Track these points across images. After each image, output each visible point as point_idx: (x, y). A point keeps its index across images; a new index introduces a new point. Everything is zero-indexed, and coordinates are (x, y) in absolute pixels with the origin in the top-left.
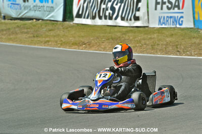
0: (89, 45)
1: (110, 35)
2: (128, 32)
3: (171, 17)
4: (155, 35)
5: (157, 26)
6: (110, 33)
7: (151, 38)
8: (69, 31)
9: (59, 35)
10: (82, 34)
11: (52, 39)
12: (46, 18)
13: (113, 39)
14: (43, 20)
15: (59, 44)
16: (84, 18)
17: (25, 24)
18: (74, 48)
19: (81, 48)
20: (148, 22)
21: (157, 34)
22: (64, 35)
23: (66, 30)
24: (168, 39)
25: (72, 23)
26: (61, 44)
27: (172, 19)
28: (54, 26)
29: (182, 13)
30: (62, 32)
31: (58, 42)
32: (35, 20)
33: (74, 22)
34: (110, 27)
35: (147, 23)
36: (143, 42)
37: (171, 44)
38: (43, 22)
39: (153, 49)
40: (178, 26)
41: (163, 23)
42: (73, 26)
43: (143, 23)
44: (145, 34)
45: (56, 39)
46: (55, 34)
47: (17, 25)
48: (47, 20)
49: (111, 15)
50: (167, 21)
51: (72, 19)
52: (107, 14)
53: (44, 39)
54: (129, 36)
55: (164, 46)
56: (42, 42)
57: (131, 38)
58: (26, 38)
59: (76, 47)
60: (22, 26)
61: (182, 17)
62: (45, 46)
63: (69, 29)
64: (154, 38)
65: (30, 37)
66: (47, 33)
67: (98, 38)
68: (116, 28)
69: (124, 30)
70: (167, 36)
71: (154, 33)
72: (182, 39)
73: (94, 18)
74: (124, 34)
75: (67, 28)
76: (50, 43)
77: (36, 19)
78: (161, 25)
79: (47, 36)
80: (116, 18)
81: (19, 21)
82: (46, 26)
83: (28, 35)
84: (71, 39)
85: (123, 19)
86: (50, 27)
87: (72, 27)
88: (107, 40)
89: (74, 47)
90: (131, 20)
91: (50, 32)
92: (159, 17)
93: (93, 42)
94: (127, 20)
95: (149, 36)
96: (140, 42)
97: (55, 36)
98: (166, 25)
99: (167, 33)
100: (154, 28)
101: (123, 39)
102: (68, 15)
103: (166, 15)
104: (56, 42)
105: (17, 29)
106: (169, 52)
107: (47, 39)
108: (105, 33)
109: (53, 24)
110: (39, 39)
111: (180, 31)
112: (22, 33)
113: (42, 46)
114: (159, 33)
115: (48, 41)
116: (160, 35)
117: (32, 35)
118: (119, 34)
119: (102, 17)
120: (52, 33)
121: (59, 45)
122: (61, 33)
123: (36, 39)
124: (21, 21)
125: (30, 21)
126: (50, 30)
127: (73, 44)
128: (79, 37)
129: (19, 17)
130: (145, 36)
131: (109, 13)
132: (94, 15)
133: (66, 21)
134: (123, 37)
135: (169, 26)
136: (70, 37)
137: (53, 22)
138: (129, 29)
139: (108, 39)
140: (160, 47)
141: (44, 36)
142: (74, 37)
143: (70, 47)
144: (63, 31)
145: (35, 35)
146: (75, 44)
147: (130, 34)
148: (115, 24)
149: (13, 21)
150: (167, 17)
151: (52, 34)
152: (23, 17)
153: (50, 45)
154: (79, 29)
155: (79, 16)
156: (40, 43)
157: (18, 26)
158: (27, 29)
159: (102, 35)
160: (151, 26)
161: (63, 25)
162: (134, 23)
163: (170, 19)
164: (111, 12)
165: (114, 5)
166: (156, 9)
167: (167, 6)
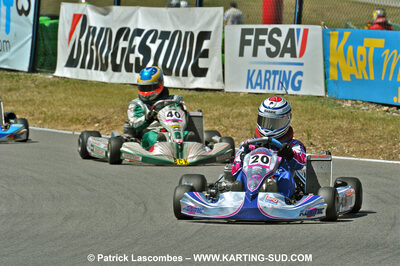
0: (108, 123)
3: (275, 73)
5: (243, 89)
8: (51, 92)
10: (85, 101)
15: (38, 119)
16: (83, 67)
20: (224, 81)
22: (44, 101)
23: (43, 91)
25: (50, 77)
26: (45, 120)
27: (277, 77)
29: (302, 64)
30: (36, 94)
31: (36, 115)
33: (56, 74)
35: (221, 82)
40: (290, 91)
41: (257, 84)
42: (58, 82)
43: (212, 83)
44: (225, 105)
45: (30, 108)
46: (21, 99)
49: (141, 64)
50: (267, 80)
51: (53, 67)
52: (132, 60)
61: (300, 73)
63: (50, 88)
64: (247, 115)
66: (4, 95)
72: (310, 120)
73: (105, 67)
75: (45, 87)
78: (252, 88)
79: (7, 102)
84: (64, 109)
85: (167, 72)
86: (6, 84)
87: (52, 84)
89: (74, 127)
91: (10, 94)
92: (249, 71)
93: (115, 117)
94: (177, 74)
98: (264, 88)
100: (239, 93)
102: (41, 59)
103: (264, 68)
104: (33, 115)
107: (9, 108)
109: (12, 77)
111: (299, 102)
119: (120, 65)
120: (15, 96)
121: (40, 121)
122: (38, 98)
126: (9, 90)
127: (71, 120)
128: (81, 106)
130: (227, 109)
131: (137, 59)
132: (104, 61)
133: (37, 72)
135: (271, 91)
136: (61, 106)
137: (8, 73)
143: (65, 126)
144: (39, 93)
146: (75, 121)
150: (267, 71)
154: (73, 90)
160: (229, 89)
161: (33, 81)
162: (192, 82)
163: (272, 77)
164: (141, 57)
165: (148, 43)
166: (241, 54)
167: (268, 50)
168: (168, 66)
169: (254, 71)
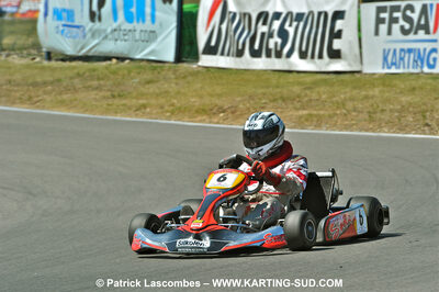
0: (233, 113)
1: (279, 90)
2: (316, 84)
3: (410, 51)
4: (376, 91)
5: (380, 70)
6: (277, 87)
7: (366, 97)
8: (188, 83)
9: (166, 92)
10: (218, 90)
11: (153, 101)
12: (138, 57)
13: (284, 100)
14: (132, 59)
15: (167, 111)
16: (222, 54)
17: (94, 70)
18: (200, 121)
19: (216, 120)
20: (361, 62)
21: (381, 88)
22: (179, 93)
24: (404, 99)
25: (195, 66)
26: (172, 113)
27: (412, 56)
28: (156, 72)
29: (435, 41)
30: (173, 85)
31: (166, 108)
32: (114, 61)
33: (200, 64)
34: (277, 74)
35: (358, 63)
36: (350, 105)
37: (411, 109)
38: (133, 64)
39: (371, 120)
40: (426, 70)
41: (393, 64)
42: (198, 72)
43: (350, 65)
44: (355, 88)
45: (162, 101)
46: (157, 91)
47: (76, 71)
48: (142, 60)
49: (279, 48)
50: (402, 59)
51: (196, 58)
52: (271, 45)
53: (134, 101)
54: (318, 92)
55: (396, 114)
56: (130, 108)
57: (324, 97)
58: (95, 99)
59: (204, 117)
60: (87, 74)
61: (434, 50)
62: (137, 115)
63: (190, 78)
64: (373, 97)
65: (104, 97)
66: (142, 89)
67: (251, 97)
68: (290, 75)
69: (309, 79)
70: (401, 93)
71: (374, 86)
72: (436, 98)
73: (240, 53)
74: (309, 88)
75: (184, 77)
76: (148, 110)
77: (117, 58)
78: (389, 68)
79: (142, 95)
80: (289, 55)
81: (80, 63)
82: (139, 73)
83: (102, 94)
84: (193, 100)
85: (303, 55)
86: (148, 76)
87: (195, 74)
88: (271, 101)
89: (199, 118)
90: (321, 57)
91: (147, 86)
92: (384, 50)
93: (241, 106)
94: (313, 57)
95: (364, 93)
96: (343, 104)
97: (158, 95)
98: (399, 68)
99: (403, 86)
100: (374, 74)
101: (306, 99)
102: (187, 48)
103: (398, 46)
104: (162, 107)
105: (76, 81)
106: (406, 126)
107: (141, 102)
108: (268, 87)
109: (155, 68)
110: (124, 102)
111: (430, 81)
112: (88, 88)
113: (130, 115)
114: (384, 85)
115: (144, 106)
116: (385, 89)
117: (109, 93)
118: (297, 89)
120: (152, 88)
121: (168, 114)
122: (173, 88)
123: (117, 101)
124: (86, 64)
125: (104, 64)
126: (149, 82)
127: (197, 112)
128: (211, 95)
129: (81, 54)
130: (355, 92)
131: (276, 44)
132: (240, 47)
133: (183, 62)
134: (306, 95)
135: (406, 71)
136: (192, 97)
137: (154, 64)
138: (319, 76)
139: (275, 100)
140: (386, 116)
141: (134, 94)
142: (201, 97)
143: (192, 118)
144: (176, 84)
145: (116, 94)
146: (202, 111)
147: (322, 89)
148: (286, 68)
149: (67, 64)
150: (402, 50)
151: (151, 90)
152: (90, 54)
153: (150, 115)
154: (211, 79)
155: (210, 50)
156: (126, 109)
157: (78, 75)
158: (99, 79)
159: (260, 91)
160: (367, 70)
161: (175, 71)
162: (328, 64)
163: (407, 55)
164: (279, 41)
165: (287, 27)
166: (377, 33)
167: (402, 28)
168: (304, 48)
169: (389, 50)
